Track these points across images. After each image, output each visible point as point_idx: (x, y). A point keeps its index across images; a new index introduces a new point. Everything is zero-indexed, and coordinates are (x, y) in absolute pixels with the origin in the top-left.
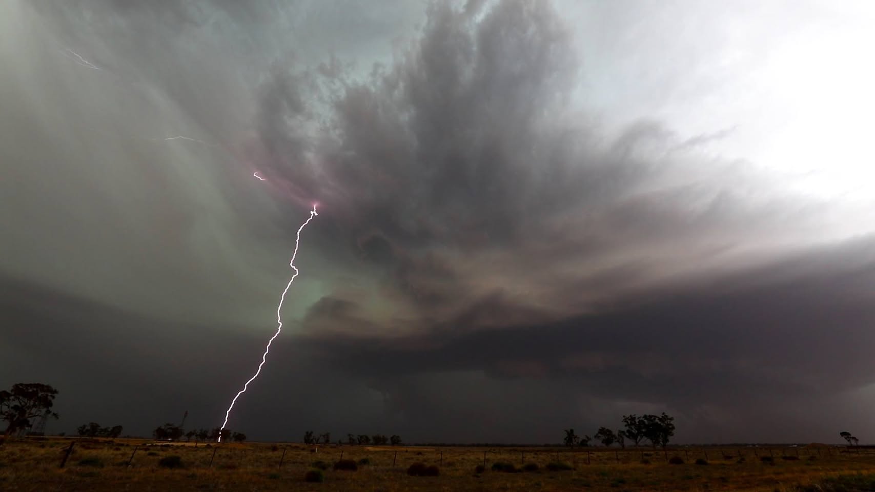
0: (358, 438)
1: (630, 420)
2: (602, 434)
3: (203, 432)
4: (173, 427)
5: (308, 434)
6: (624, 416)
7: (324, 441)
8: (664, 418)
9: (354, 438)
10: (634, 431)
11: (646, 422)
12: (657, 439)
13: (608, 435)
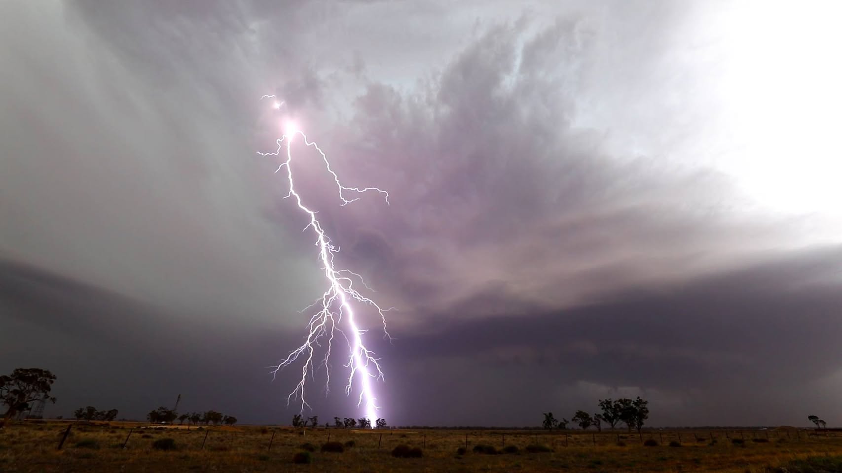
0: (344, 422)
1: (606, 404)
2: (579, 417)
3: (195, 415)
4: (166, 411)
5: (297, 417)
6: (600, 401)
7: (312, 424)
8: (639, 402)
9: (340, 421)
10: (611, 415)
11: (621, 405)
12: (633, 423)
13: (585, 418)
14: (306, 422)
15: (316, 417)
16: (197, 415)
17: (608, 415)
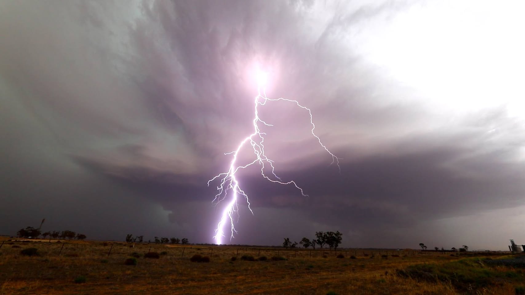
0: (161, 240)
1: (319, 235)
2: (304, 241)
3: (55, 233)
4: (32, 229)
5: (129, 236)
6: (316, 232)
7: (139, 241)
8: (338, 234)
9: (159, 239)
10: (321, 240)
11: (328, 235)
12: (333, 245)
13: (306, 242)
14: (135, 240)
15: (142, 236)
16: (57, 233)
17: (320, 241)
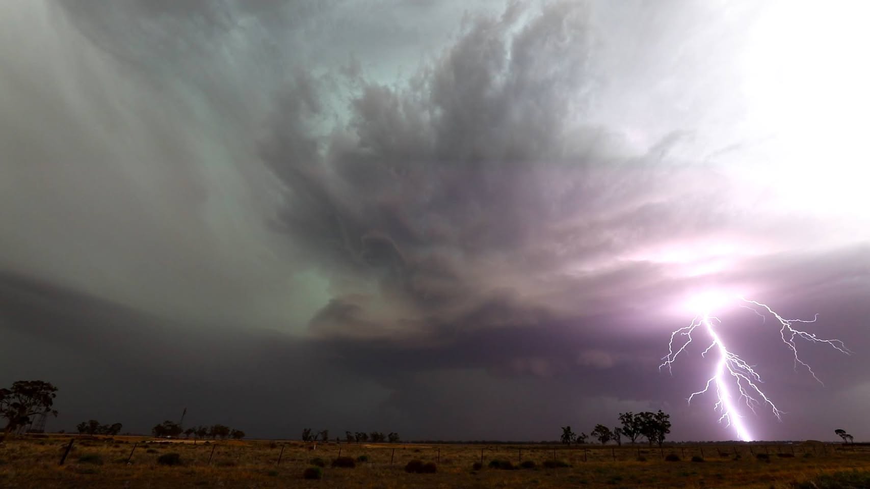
0: (356, 436)
1: (626, 418)
2: (598, 431)
4: (172, 424)
5: (307, 431)
6: (620, 414)
7: (322, 438)
8: (661, 416)
9: (351, 435)
10: (631, 429)
11: (642, 419)
12: (654, 437)
13: (604, 433)
15: (327, 431)
16: (203, 429)
17: (628, 429)
